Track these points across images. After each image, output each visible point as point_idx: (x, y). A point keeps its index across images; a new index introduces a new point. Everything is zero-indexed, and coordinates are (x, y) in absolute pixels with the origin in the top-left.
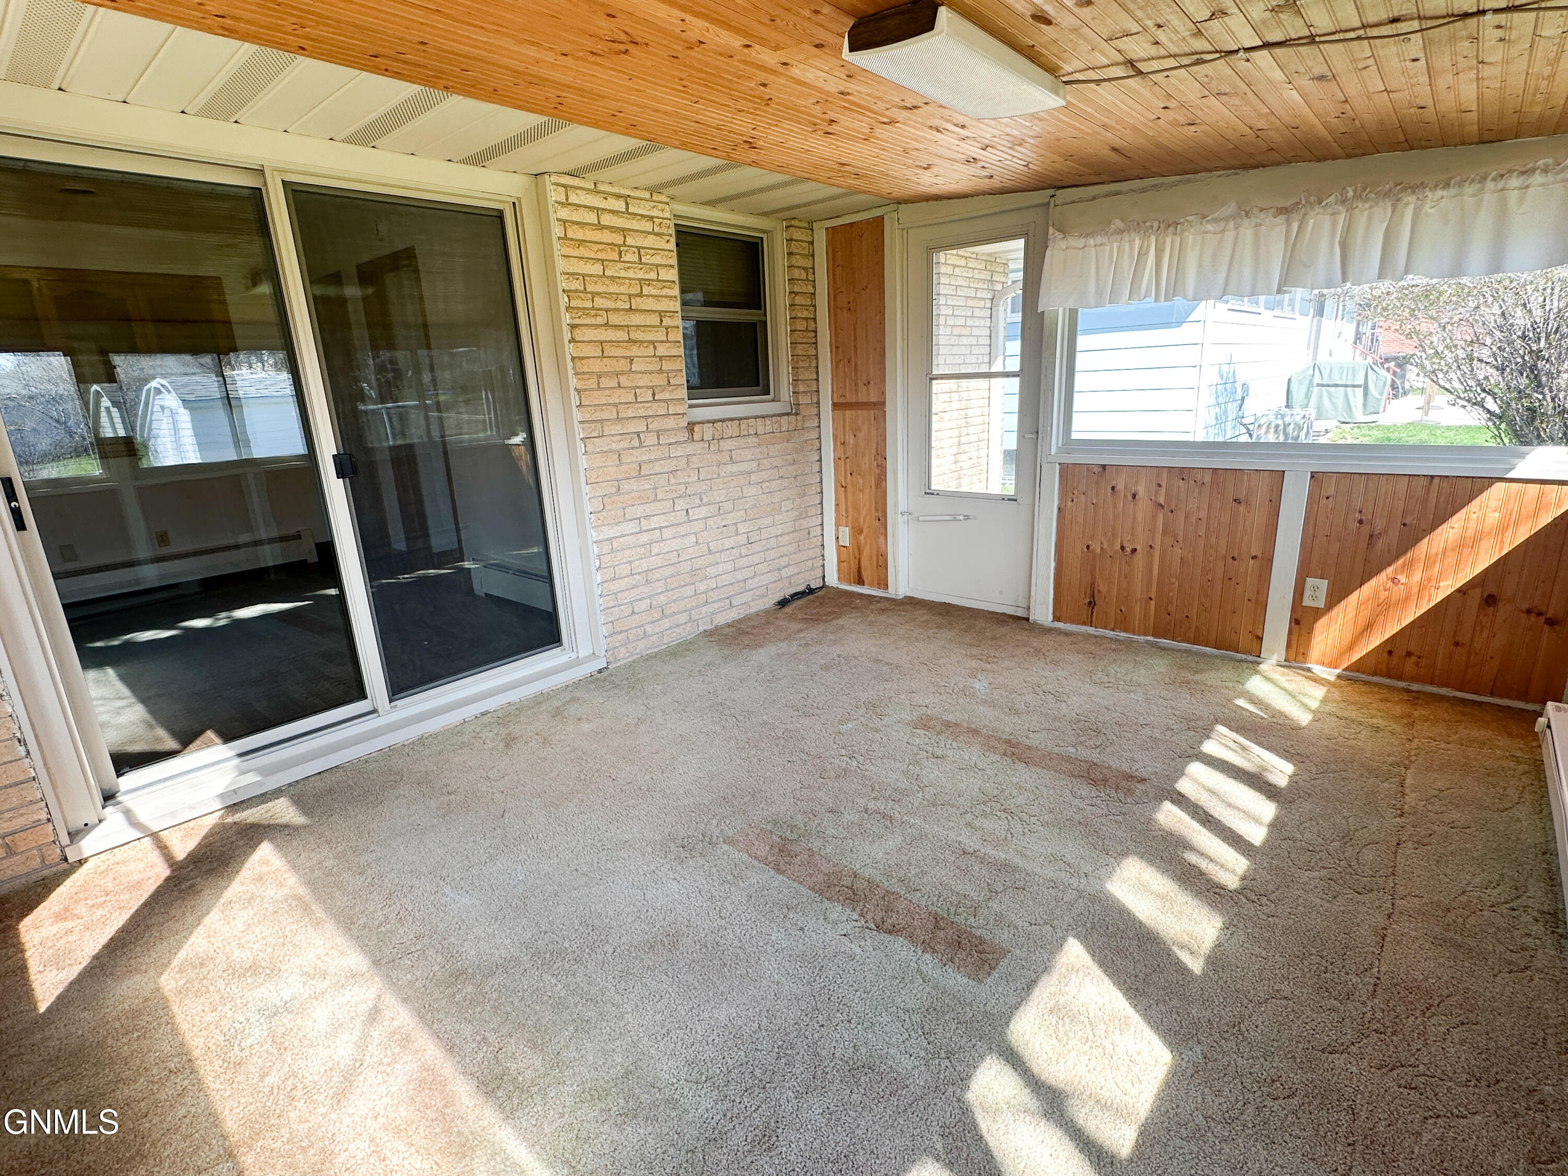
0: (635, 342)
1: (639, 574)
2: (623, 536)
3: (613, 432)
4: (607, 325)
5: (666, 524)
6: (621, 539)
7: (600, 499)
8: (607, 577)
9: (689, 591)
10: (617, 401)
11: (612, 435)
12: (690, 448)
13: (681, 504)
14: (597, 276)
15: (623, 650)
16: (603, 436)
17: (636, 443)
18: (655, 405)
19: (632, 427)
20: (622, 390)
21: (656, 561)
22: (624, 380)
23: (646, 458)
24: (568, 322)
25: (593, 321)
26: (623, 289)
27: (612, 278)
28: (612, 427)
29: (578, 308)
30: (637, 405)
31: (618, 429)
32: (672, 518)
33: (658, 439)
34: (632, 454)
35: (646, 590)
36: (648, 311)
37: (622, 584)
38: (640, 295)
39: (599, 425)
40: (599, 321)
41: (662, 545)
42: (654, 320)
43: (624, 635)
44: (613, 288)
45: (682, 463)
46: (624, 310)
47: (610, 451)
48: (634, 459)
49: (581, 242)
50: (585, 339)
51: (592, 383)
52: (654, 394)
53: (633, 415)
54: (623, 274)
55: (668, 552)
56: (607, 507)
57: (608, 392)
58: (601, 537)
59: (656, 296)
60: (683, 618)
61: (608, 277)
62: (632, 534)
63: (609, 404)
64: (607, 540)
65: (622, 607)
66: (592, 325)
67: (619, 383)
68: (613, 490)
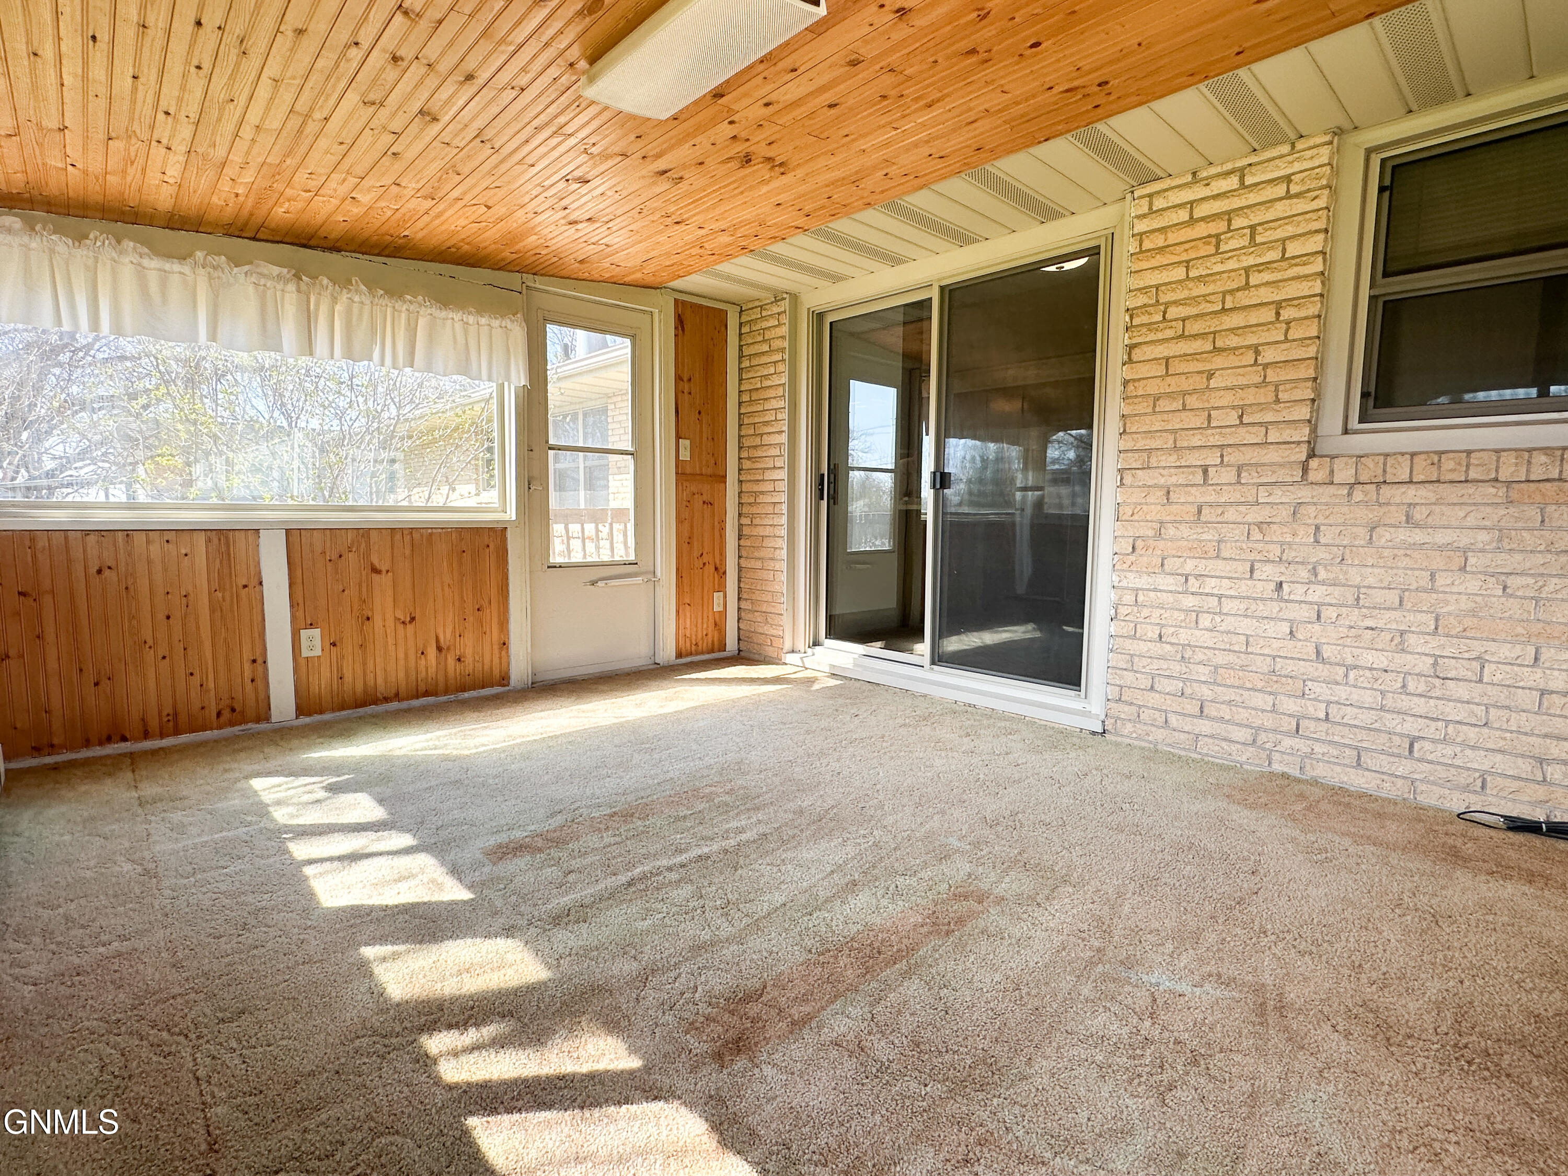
0: (1224, 350)
1: (1172, 644)
2: (1155, 590)
3: (1163, 464)
4: (1182, 336)
5: (1232, 593)
6: (1152, 594)
7: (1131, 540)
8: (1124, 632)
9: (1260, 700)
10: (1177, 426)
11: (1164, 468)
12: (1305, 493)
13: (1267, 571)
14: (1180, 282)
15: (1129, 726)
16: (1149, 468)
17: (1199, 479)
18: (1242, 430)
19: (1195, 459)
20: (1188, 413)
21: (1206, 639)
22: (1192, 401)
23: (1208, 499)
24: (1126, 342)
25: (1160, 336)
26: (1210, 289)
27: (1199, 278)
28: (1164, 458)
29: (1142, 325)
30: (1210, 432)
31: (1172, 460)
32: (1244, 587)
33: (1239, 476)
34: (1189, 493)
35: (1178, 668)
36: (1255, 306)
37: (1143, 647)
38: (1247, 287)
39: (1145, 455)
40: (1169, 333)
41: (1218, 619)
42: (1267, 315)
43: (1134, 709)
44: (1201, 290)
45: (1284, 514)
46: (1215, 313)
47: (1155, 486)
48: (1191, 499)
49: (1161, 250)
50: (1146, 358)
51: (1144, 407)
52: (1241, 417)
53: (1199, 443)
54: (1218, 268)
55: (1228, 632)
56: (1138, 551)
57: (1165, 416)
58: (1124, 584)
59: (1274, 282)
60: (1241, 734)
61: (1193, 279)
62: (1171, 592)
63: (1166, 431)
64: (1133, 589)
65: (1138, 675)
66: (1158, 341)
67: (1184, 405)
68: (1150, 533)
